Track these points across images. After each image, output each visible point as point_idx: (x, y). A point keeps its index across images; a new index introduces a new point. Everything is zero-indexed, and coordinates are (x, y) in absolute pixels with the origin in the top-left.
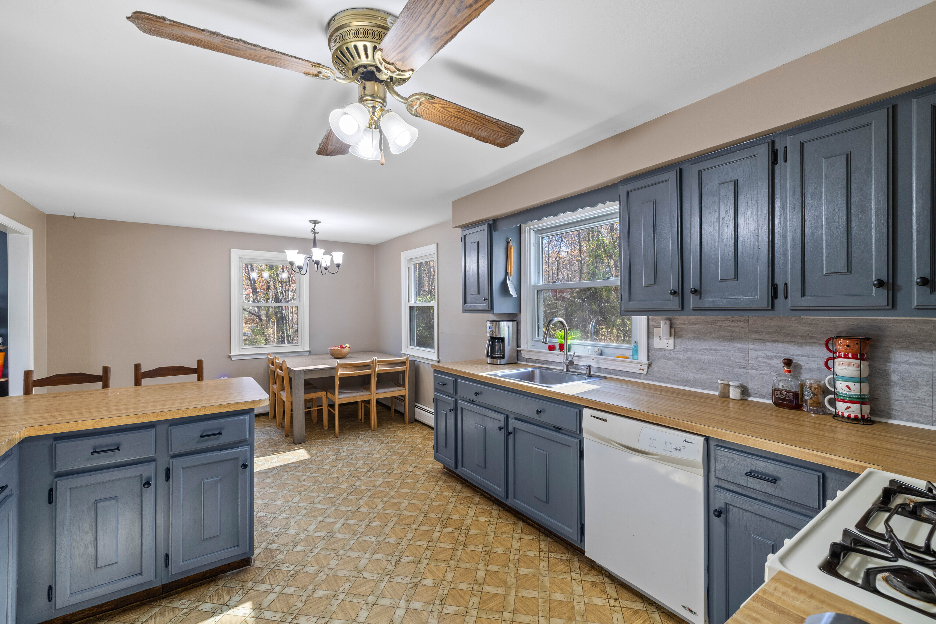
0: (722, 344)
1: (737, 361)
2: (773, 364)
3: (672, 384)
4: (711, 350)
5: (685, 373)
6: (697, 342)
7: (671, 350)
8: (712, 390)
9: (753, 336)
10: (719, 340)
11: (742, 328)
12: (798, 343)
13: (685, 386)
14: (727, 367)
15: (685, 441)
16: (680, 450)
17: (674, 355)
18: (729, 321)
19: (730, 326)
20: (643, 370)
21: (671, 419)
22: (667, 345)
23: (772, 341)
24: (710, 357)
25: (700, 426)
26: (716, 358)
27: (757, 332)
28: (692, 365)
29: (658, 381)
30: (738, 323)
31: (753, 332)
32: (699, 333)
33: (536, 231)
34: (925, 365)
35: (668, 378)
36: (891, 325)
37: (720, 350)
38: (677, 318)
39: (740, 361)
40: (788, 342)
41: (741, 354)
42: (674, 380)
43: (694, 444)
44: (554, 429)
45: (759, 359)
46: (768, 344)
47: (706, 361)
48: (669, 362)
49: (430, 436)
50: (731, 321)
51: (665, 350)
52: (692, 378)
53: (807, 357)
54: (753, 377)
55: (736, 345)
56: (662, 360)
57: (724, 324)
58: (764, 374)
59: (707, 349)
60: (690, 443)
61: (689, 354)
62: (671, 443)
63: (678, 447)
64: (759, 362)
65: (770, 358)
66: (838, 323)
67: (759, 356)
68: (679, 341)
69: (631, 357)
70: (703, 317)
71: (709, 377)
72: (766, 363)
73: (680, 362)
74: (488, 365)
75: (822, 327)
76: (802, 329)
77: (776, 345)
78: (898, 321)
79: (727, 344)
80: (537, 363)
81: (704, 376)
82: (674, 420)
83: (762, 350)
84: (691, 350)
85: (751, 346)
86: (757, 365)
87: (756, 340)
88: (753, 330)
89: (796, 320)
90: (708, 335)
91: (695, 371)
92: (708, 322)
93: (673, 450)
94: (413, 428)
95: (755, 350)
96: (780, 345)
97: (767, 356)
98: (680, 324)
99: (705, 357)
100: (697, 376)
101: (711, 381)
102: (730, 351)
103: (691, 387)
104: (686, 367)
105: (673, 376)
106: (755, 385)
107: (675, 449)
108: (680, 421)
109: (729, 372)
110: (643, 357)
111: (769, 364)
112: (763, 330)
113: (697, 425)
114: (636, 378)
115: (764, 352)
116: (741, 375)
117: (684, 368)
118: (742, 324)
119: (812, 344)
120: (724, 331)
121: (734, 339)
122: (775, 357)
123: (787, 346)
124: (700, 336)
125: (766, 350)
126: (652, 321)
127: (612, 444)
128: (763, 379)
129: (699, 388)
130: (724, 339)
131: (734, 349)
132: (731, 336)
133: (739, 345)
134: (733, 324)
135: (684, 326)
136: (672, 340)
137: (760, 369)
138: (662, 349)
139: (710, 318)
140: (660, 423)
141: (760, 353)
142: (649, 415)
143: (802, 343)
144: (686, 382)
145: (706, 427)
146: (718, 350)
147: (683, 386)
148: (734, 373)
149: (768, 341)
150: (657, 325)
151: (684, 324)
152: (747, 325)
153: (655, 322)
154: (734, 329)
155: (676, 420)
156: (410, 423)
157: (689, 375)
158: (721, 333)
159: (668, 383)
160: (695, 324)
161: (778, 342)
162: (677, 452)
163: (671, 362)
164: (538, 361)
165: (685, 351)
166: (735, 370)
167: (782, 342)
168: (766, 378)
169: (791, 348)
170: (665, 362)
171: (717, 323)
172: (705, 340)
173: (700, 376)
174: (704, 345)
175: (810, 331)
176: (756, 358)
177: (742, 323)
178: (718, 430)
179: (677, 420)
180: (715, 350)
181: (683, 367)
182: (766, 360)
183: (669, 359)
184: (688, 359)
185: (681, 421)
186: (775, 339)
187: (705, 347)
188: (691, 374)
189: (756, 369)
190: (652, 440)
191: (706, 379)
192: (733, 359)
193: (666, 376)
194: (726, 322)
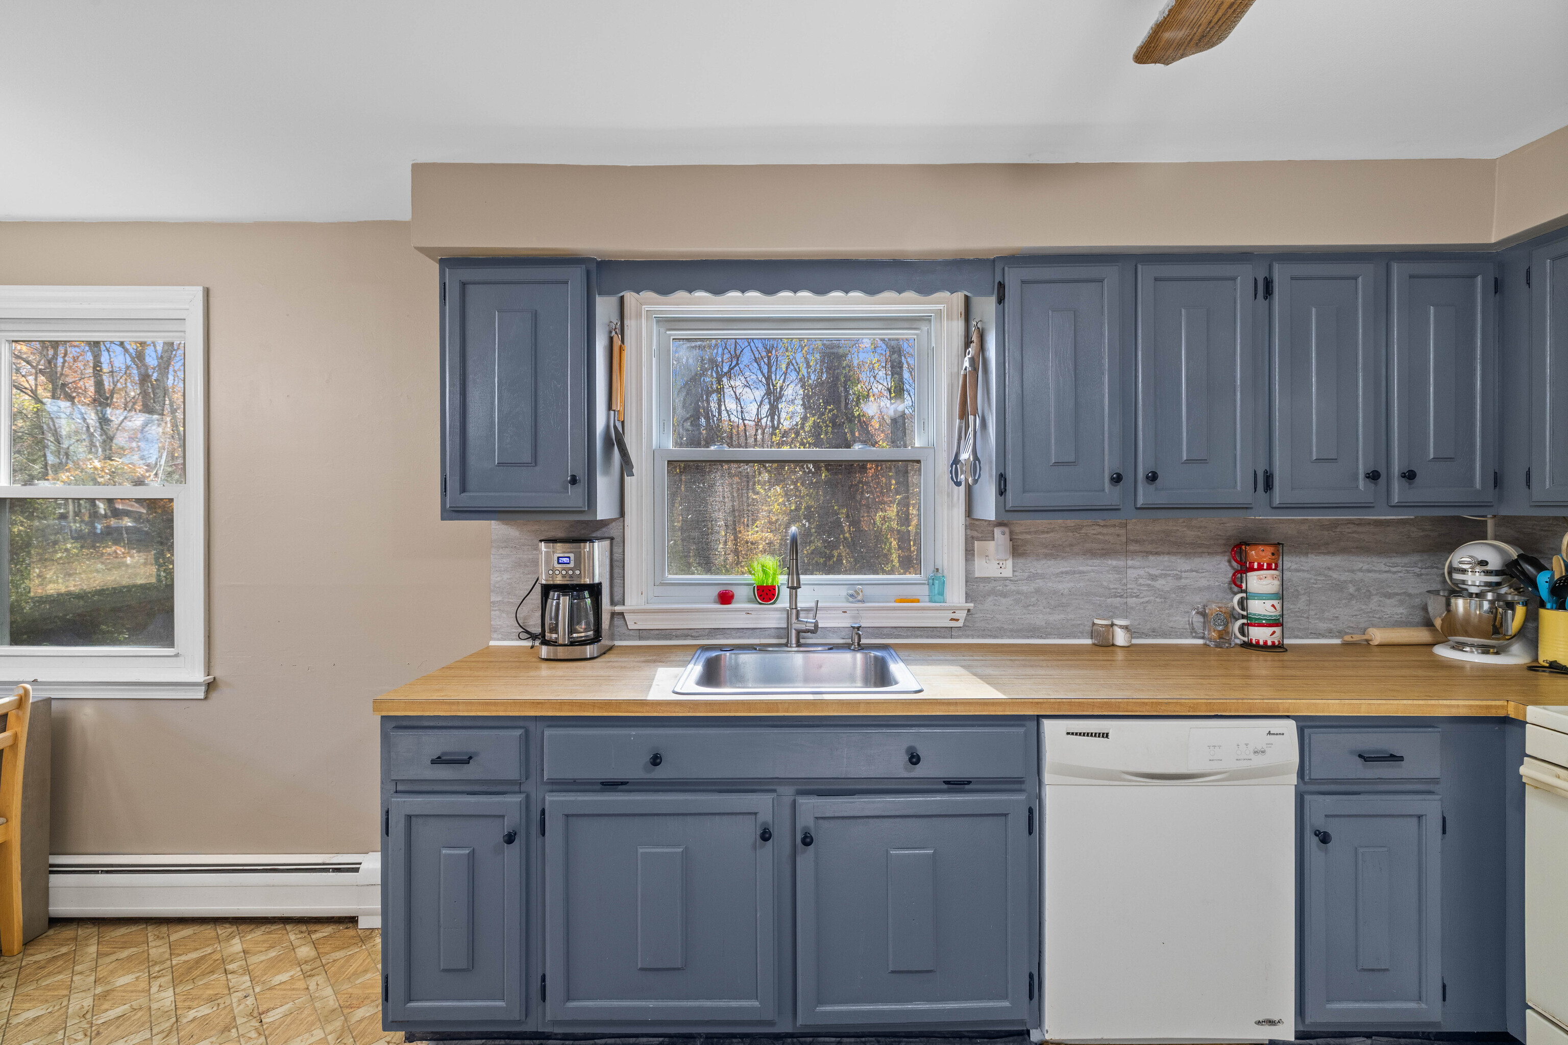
0: (1090, 562)
1: (1112, 586)
2: (1158, 586)
3: (1009, 637)
4: (1074, 573)
5: (1032, 616)
6: (1051, 562)
7: (1006, 579)
8: (1075, 637)
9: (1132, 547)
10: (1084, 557)
11: (1118, 535)
12: (1186, 555)
13: (1032, 637)
14: (1098, 598)
15: (1269, 733)
16: (1263, 752)
17: (1012, 587)
18: (1099, 525)
19: (1100, 533)
20: (957, 620)
21: (1240, 701)
22: (1001, 570)
23: (1156, 553)
24: (1072, 584)
25: (1290, 701)
26: (1082, 584)
27: (1137, 541)
28: (1044, 601)
29: (983, 637)
30: (1112, 528)
31: (1132, 541)
32: (1054, 546)
33: (659, 321)
34: (1303, 571)
35: (1001, 629)
36: (1275, 526)
37: (1087, 573)
38: (1017, 523)
39: (1115, 586)
40: (1174, 554)
41: (1117, 576)
42: (1011, 631)
43: (1283, 734)
44: (945, 786)
45: (1141, 581)
46: (1151, 558)
47: (1066, 592)
48: (1004, 600)
49: (194, 955)
50: (1102, 526)
51: (995, 579)
52: (1043, 623)
53: (1197, 572)
54: (1132, 608)
55: (1110, 562)
56: (990, 599)
57: (1092, 531)
58: (1147, 602)
59: (1067, 573)
60: (1277, 734)
61: (1039, 583)
62: (1247, 745)
63: (1259, 748)
64: (1141, 585)
65: (1154, 578)
66: (1228, 525)
67: (1140, 577)
68: (1021, 561)
69: (927, 599)
70: (1060, 521)
71: (1071, 616)
72: (1148, 585)
73: (1023, 598)
74: (544, 665)
75: (1211, 531)
76: (1191, 534)
77: (1160, 558)
78: (1281, 521)
79: (1097, 562)
80: (677, 637)
81: (1062, 616)
82: (1245, 701)
83: (1144, 568)
84: (1043, 576)
85: (1130, 563)
86: (1138, 590)
87: (1135, 552)
88: (1132, 538)
89: (1184, 522)
90: (1068, 549)
91: (1048, 610)
92: (1067, 529)
93: (1252, 756)
94: (72, 959)
95: (1134, 568)
96: (1166, 558)
97: (1150, 575)
98: (1021, 533)
99: (1064, 586)
100: (1050, 619)
101: (1074, 622)
102: (1102, 572)
103: (1041, 637)
104: (1033, 605)
105: (1009, 624)
106: (1135, 620)
107: (1255, 752)
108: (1256, 701)
109: (1100, 605)
110: (956, 595)
111: (1153, 586)
112: (1144, 538)
113: (1284, 701)
114: (939, 637)
115: (1147, 570)
116: (1116, 608)
117: (1030, 608)
118: (1117, 530)
119: (1201, 554)
120: (1092, 542)
121: (1107, 553)
122: (1161, 576)
123: (1173, 558)
124: (1056, 551)
125: (1149, 567)
126: (971, 530)
127: (1125, 780)
128: (1145, 609)
129: (1054, 638)
130: (1092, 553)
131: (1107, 568)
132: (1102, 549)
133: (1114, 563)
134: (1105, 531)
135: (1029, 537)
136: (1010, 563)
137: (1141, 596)
138: (989, 578)
139: (1070, 523)
140: (1219, 714)
141: (1141, 572)
142: (1198, 703)
143: (1190, 553)
144: (1034, 631)
145: (1298, 701)
146: (1084, 572)
147: (1028, 638)
148: (1107, 607)
149: (1151, 553)
150: (980, 535)
151: (1029, 533)
152: (1123, 531)
153: (976, 530)
154: (1107, 538)
155: (1249, 701)
156: (29, 941)
157: (1039, 619)
158: (1088, 545)
159: (1002, 637)
160: (1047, 532)
161: (1163, 553)
162: (1260, 756)
163: (1008, 599)
164: (678, 633)
165: (1032, 578)
166: (1109, 600)
167: (1169, 553)
168: (1150, 607)
169: (1178, 560)
170: (995, 600)
171: (1081, 529)
172: (1063, 558)
173: (1057, 617)
174: (1062, 566)
175: (1199, 537)
176: (1136, 579)
177: (1117, 528)
178: (1318, 701)
179: (1251, 701)
180: (1081, 572)
181: (1028, 606)
182: (1149, 582)
183: (1004, 595)
184: (1038, 591)
185: (1258, 701)
186: (1159, 550)
187: (1064, 570)
188: (1041, 616)
189: (1137, 597)
190: (1212, 748)
191: (1065, 621)
192: (1105, 584)
193: (998, 625)
194: (1094, 527)
